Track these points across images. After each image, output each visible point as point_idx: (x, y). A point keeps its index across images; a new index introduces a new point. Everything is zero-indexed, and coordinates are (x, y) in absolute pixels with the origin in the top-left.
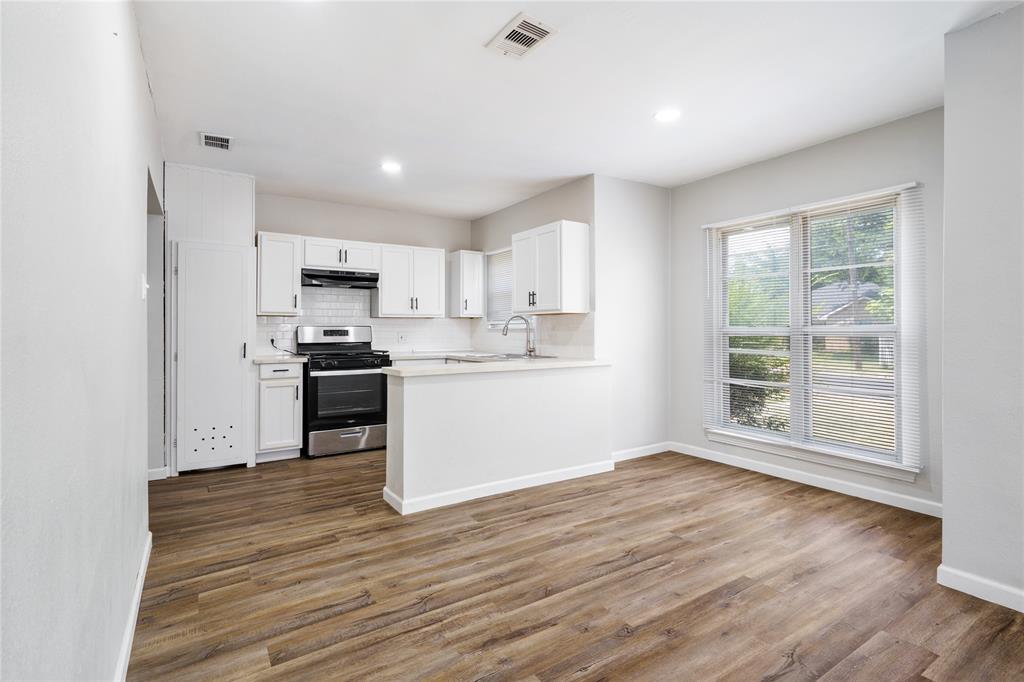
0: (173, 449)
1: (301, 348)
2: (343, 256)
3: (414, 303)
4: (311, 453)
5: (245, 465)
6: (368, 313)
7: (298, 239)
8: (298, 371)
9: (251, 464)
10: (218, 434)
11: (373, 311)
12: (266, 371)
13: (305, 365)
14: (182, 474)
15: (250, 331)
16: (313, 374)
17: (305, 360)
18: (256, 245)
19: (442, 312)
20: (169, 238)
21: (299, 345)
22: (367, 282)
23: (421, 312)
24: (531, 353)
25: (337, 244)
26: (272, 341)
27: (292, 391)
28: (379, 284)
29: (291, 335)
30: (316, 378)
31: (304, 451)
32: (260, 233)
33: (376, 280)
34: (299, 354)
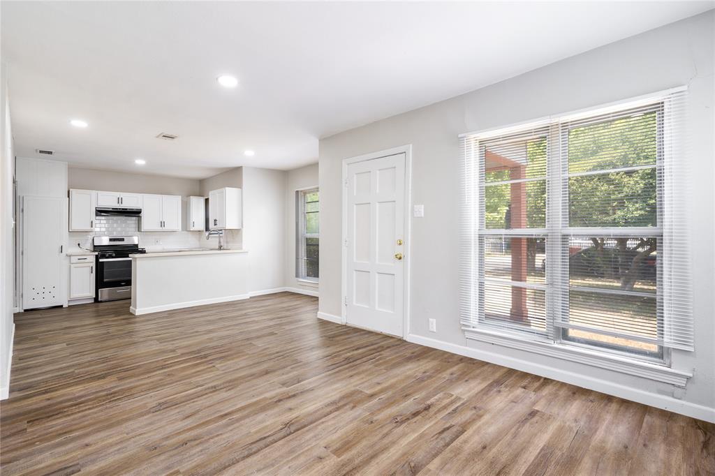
0: (21, 299)
1: (96, 248)
2: (120, 200)
3: (162, 224)
4: (99, 300)
5: (62, 306)
6: (137, 229)
7: (94, 193)
8: (93, 259)
9: (65, 305)
10: (46, 291)
11: (139, 229)
12: (74, 259)
13: (97, 256)
14: (25, 310)
15: (65, 239)
16: (101, 260)
17: (97, 253)
18: (69, 197)
19: (180, 228)
20: (18, 194)
21: (95, 246)
22: (136, 213)
23: (167, 228)
24: (220, 248)
25: (118, 194)
26: (79, 244)
27: (89, 269)
28: (142, 214)
29: (91, 241)
30: (103, 262)
31: (96, 300)
32: (71, 190)
33: (140, 212)
34: (94, 251)
